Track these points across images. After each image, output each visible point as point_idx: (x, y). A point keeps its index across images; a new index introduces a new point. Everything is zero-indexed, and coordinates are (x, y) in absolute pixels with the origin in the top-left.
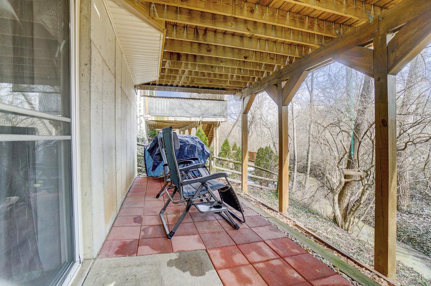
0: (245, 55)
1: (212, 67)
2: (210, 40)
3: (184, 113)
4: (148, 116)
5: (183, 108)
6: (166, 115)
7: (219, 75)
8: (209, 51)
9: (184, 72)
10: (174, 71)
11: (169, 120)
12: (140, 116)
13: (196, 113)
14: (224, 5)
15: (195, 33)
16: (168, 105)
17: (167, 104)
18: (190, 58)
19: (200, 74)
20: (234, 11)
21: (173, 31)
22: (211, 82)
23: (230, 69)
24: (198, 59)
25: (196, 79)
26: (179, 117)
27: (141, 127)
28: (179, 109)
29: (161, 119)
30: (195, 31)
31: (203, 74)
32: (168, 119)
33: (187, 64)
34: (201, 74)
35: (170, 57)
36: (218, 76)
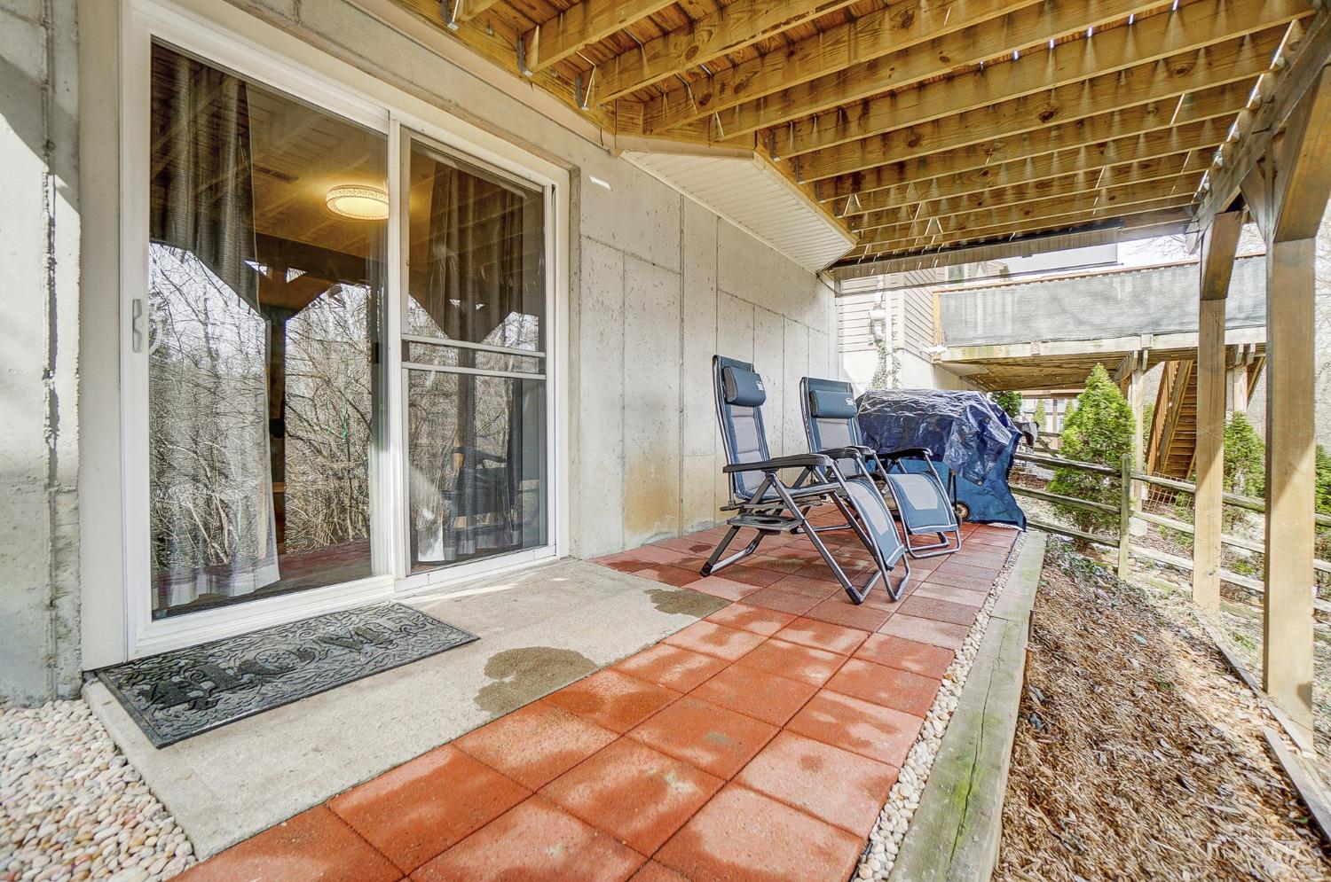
0: (1041, 110)
1: (986, 173)
2: (881, 122)
3: (1071, 327)
4: (940, 349)
5: (1064, 312)
6: (1005, 341)
7: (1037, 187)
8: (913, 144)
9: (915, 211)
10: (887, 216)
11: (1013, 355)
12: (895, 350)
13: (1119, 321)
14: (828, 49)
15: (838, 122)
16: (1009, 309)
17: (1004, 305)
18: (886, 175)
19: (965, 202)
20: (852, 51)
21: (788, 139)
22: (1027, 213)
23: (1055, 159)
24: (910, 171)
25: (972, 218)
26: (1050, 344)
27: (895, 380)
28: (1050, 315)
29: (985, 356)
30: (838, 118)
31: (977, 200)
32: (1008, 352)
33: (902, 190)
34: (971, 201)
35: (836, 188)
36: (1031, 191)
